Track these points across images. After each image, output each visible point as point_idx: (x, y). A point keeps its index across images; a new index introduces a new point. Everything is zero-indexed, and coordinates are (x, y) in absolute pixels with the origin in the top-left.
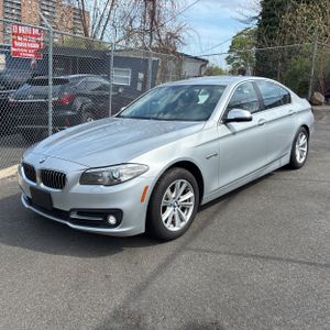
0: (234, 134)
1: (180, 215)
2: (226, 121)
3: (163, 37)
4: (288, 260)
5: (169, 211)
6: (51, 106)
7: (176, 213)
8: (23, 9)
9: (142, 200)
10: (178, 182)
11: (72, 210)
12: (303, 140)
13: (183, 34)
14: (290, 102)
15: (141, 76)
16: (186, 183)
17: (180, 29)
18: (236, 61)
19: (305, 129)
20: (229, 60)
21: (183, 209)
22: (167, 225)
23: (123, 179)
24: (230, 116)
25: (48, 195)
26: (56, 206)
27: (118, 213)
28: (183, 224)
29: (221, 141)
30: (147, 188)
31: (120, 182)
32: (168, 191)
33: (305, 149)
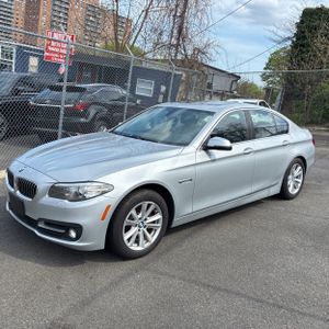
0: (214, 161)
1: (145, 235)
2: (206, 148)
3: (190, 53)
4: (238, 294)
5: (133, 231)
6: (62, 112)
7: (141, 233)
8: (71, 13)
9: (103, 219)
10: (145, 204)
11: (40, 219)
12: (298, 171)
13: (211, 50)
14: (287, 132)
15: (163, 88)
16: (153, 205)
17: (207, 45)
18: (271, 79)
19: (301, 160)
20: (265, 77)
21: (150, 230)
22: (129, 245)
23: (87, 196)
24: (211, 143)
25: (22, 203)
26: (27, 214)
27: (78, 228)
28: (148, 245)
29: (198, 167)
30: (109, 206)
31: (85, 199)
32: (133, 212)
33: (300, 181)
